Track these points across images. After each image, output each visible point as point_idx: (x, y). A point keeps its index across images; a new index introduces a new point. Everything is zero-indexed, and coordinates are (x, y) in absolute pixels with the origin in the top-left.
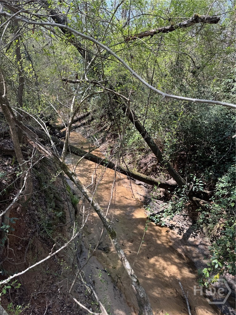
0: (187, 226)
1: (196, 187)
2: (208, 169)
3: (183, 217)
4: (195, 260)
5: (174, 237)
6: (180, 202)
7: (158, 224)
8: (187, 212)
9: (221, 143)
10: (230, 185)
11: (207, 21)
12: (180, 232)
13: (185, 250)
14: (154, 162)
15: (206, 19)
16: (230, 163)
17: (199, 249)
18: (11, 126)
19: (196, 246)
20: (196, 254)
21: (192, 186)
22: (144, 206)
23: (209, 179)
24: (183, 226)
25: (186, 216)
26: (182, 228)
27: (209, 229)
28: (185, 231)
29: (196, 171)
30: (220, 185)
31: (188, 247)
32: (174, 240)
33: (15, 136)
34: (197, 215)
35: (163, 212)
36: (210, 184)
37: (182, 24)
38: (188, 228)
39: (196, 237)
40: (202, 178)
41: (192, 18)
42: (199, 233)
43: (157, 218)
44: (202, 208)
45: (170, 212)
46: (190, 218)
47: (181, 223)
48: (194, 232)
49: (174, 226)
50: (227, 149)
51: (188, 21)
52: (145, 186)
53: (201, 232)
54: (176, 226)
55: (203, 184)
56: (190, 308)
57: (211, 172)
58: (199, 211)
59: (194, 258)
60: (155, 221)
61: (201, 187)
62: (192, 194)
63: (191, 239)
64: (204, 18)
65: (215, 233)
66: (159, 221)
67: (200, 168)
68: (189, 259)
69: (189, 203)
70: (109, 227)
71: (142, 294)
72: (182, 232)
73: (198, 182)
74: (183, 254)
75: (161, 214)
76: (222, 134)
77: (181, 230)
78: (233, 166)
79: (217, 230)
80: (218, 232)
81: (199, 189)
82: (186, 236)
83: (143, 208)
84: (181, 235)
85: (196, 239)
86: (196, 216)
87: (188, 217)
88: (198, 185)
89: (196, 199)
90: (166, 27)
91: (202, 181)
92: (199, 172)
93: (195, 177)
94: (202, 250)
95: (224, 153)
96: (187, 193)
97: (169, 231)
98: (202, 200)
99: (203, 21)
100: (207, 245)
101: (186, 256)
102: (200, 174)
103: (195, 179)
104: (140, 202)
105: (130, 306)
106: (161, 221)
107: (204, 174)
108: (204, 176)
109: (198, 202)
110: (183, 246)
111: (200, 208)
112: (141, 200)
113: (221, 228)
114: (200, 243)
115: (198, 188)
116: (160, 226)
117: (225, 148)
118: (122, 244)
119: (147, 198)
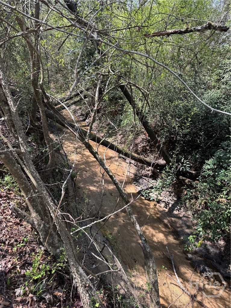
0: (172, 201)
1: (183, 167)
2: (195, 152)
3: (169, 193)
4: (179, 229)
5: (161, 209)
6: (169, 180)
7: (147, 198)
8: (173, 189)
9: (209, 129)
10: (215, 167)
11: (219, 29)
12: (166, 206)
13: (170, 221)
14: (144, 143)
15: (218, 28)
16: (216, 147)
17: (182, 220)
18: (41, 108)
19: (180, 218)
20: (179, 224)
21: (180, 166)
22: (134, 182)
23: (196, 161)
24: (169, 201)
25: (172, 192)
26: (168, 202)
27: (192, 204)
28: (170, 205)
29: (184, 153)
30: (207, 167)
31: (173, 219)
32: (161, 213)
33: (45, 117)
34: (182, 192)
35: (152, 188)
36: (196, 165)
37: (196, 29)
38: (173, 202)
39: (180, 210)
40: (189, 160)
41: (206, 25)
42: (183, 207)
43: (146, 193)
44: (187, 186)
45: (158, 189)
46: (176, 194)
47: (167, 198)
48: (178, 207)
49: (161, 200)
50: (214, 135)
51: (202, 27)
52: (135, 165)
53: (184, 206)
54: (162, 201)
55: (189, 165)
56: (175, 267)
57: (198, 155)
58: (185, 189)
59: (178, 227)
60: (145, 195)
61: (188, 168)
62: (179, 173)
63: (175, 212)
64: (216, 26)
65: (197, 208)
66: (148, 196)
67: (188, 150)
68: (174, 228)
69: (175, 182)
70: (125, 197)
71: (149, 249)
72: (167, 206)
73: (186, 163)
74: (169, 225)
75: (150, 189)
76: (211, 121)
77: (167, 204)
78: (219, 151)
79: (199, 205)
80: (200, 207)
81: (186, 170)
82: (171, 210)
83: (134, 185)
84: (167, 208)
85: (180, 212)
86: (180, 192)
87: (173, 193)
88: (185, 166)
89: (182, 178)
90: (181, 30)
91: (189, 163)
92: (187, 155)
93: (183, 159)
94: (185, 221)
95: (211, 139)
96: (175, 173)
97: (157, 205)
98: (188, 179)
99: (215, 28)
100: (189, 218)
101: (171, 226)
102: (188, 156)
103: (183, 161)
104: (131, 179)
105: (126, 264)
106: (150, 196)
107: (192, 156)
108: (191, 158)
109: (184, 180)
110: (169, 218)
111: (185, 186)
112: (131, 177)
113: (203, 203)
114: (184, 215)
115: (185, 168)
116: (149, 200)
117: (213, 134)
118: (117, 214)
119: (137, 176)
